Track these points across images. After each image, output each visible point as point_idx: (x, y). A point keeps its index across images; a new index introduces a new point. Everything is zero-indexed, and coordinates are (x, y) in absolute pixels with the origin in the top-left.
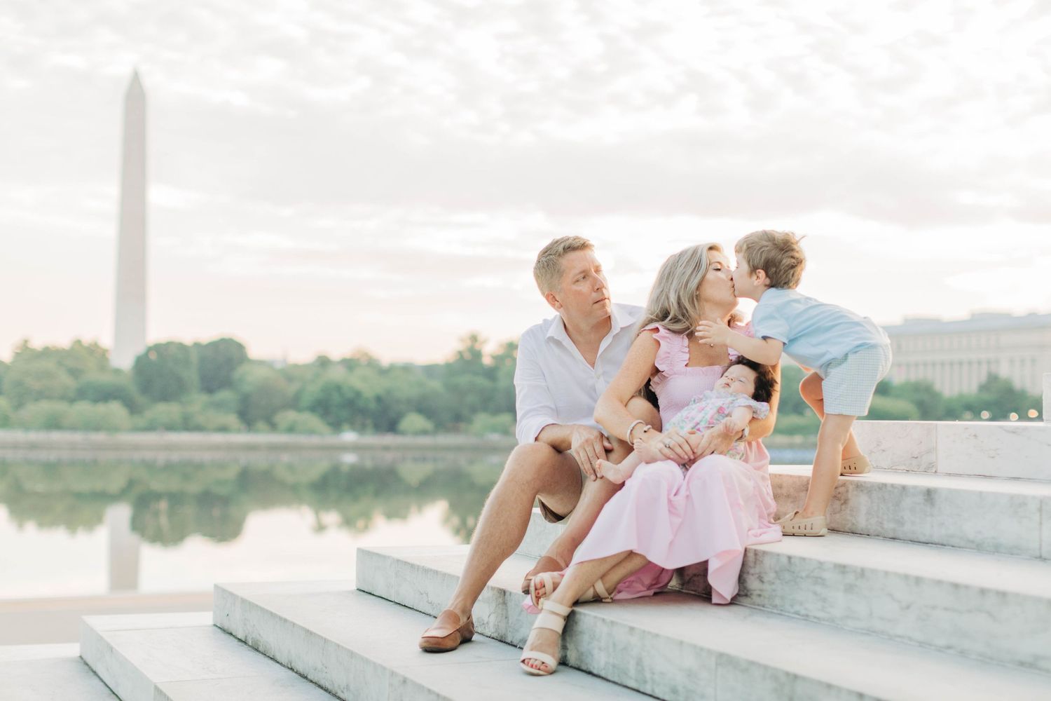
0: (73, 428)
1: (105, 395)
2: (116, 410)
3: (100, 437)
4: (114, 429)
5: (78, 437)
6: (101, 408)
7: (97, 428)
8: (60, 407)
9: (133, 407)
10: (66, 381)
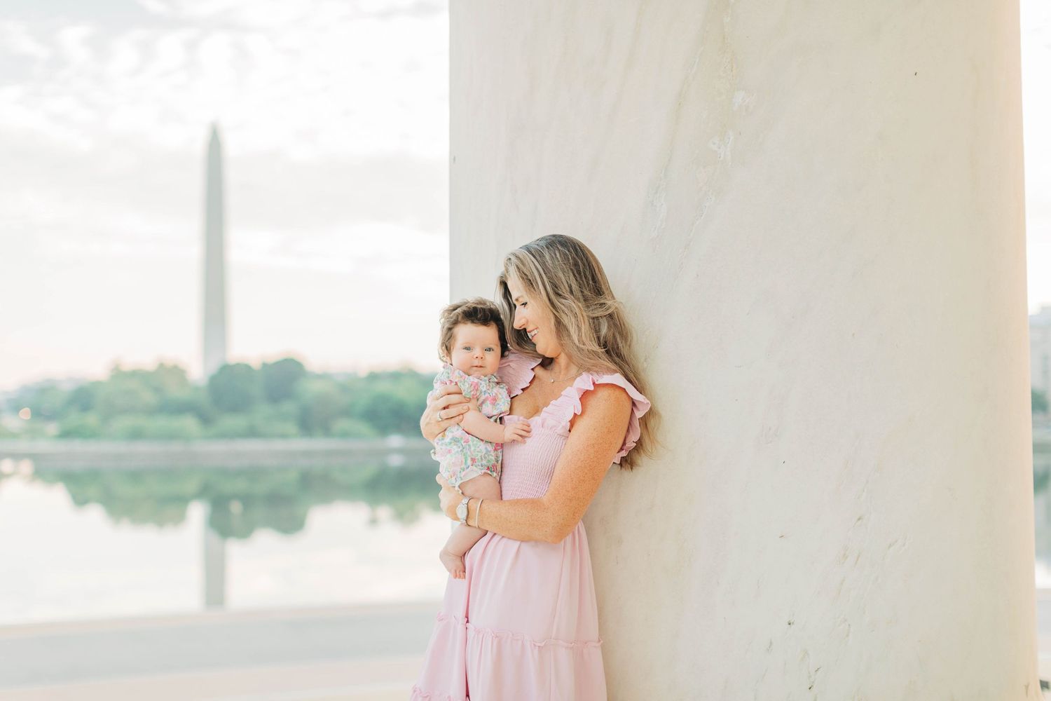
0: (153, 438)
1: (181, 408)
3: (176, 447)
4: (187, 439)
5: (157, 447)
6: (177, 422)
7: (173, 438)
8: (142, 421)
9: (205, 419)
10: (149, 398)
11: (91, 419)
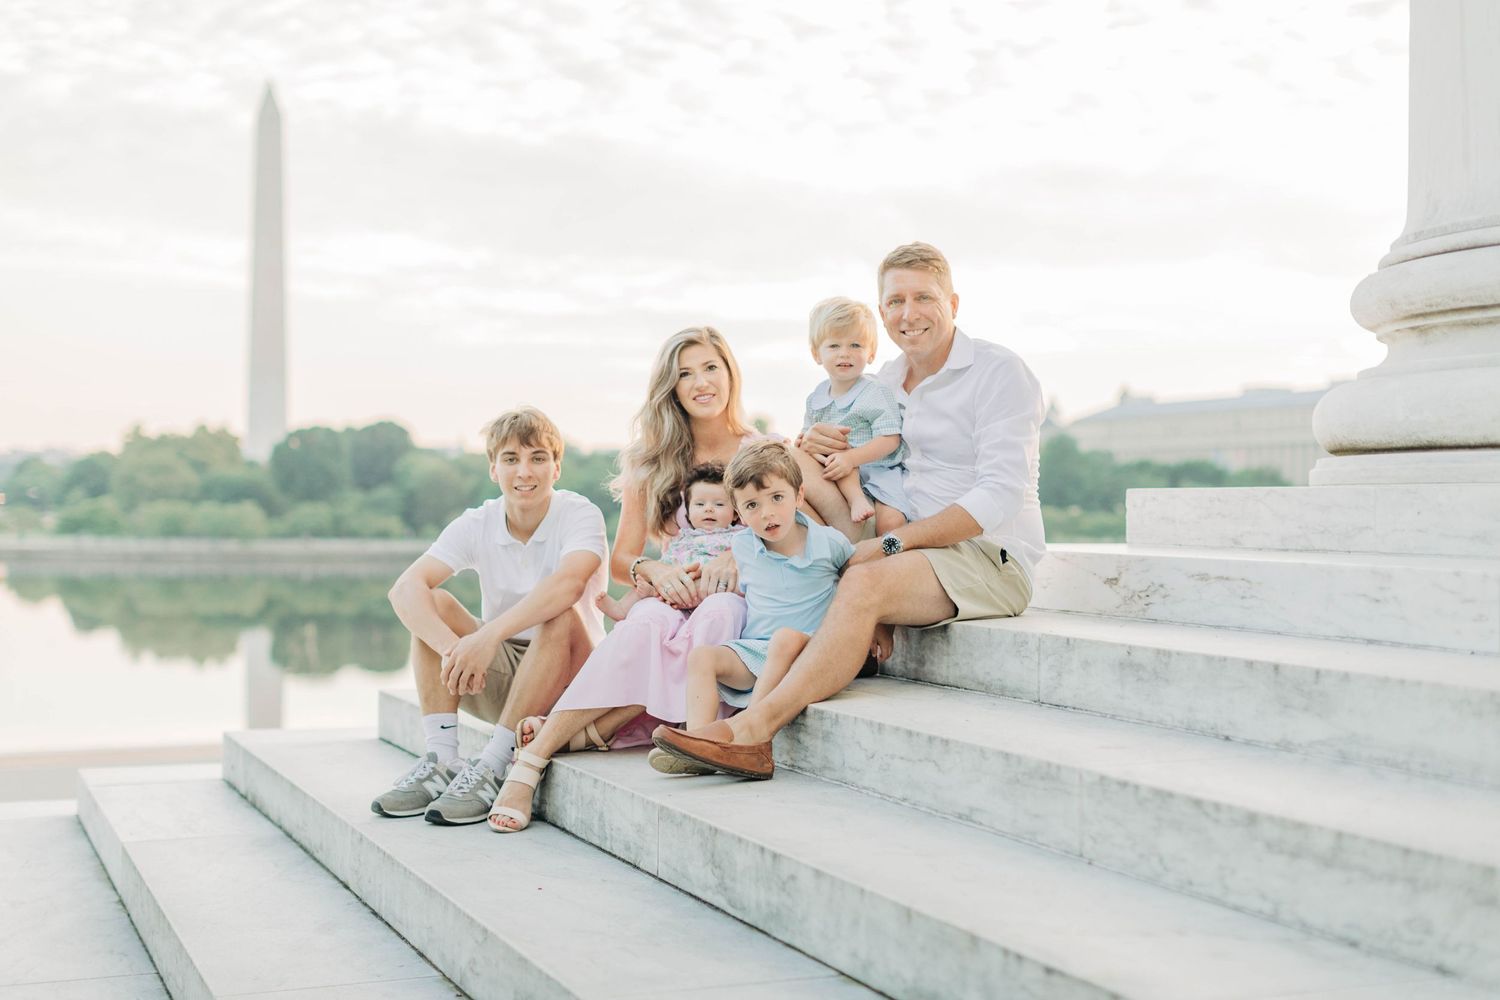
0: (197, 535)
1: (236, 493)
2: (249, 512)
3: (231, 546)
4: (246, 536)
5: (204, 546)
6: (232, 511)
7: (226, 534)
8: (180, 509)
9: (271, 509)
10: (188, 476)
11: (108, 504)
